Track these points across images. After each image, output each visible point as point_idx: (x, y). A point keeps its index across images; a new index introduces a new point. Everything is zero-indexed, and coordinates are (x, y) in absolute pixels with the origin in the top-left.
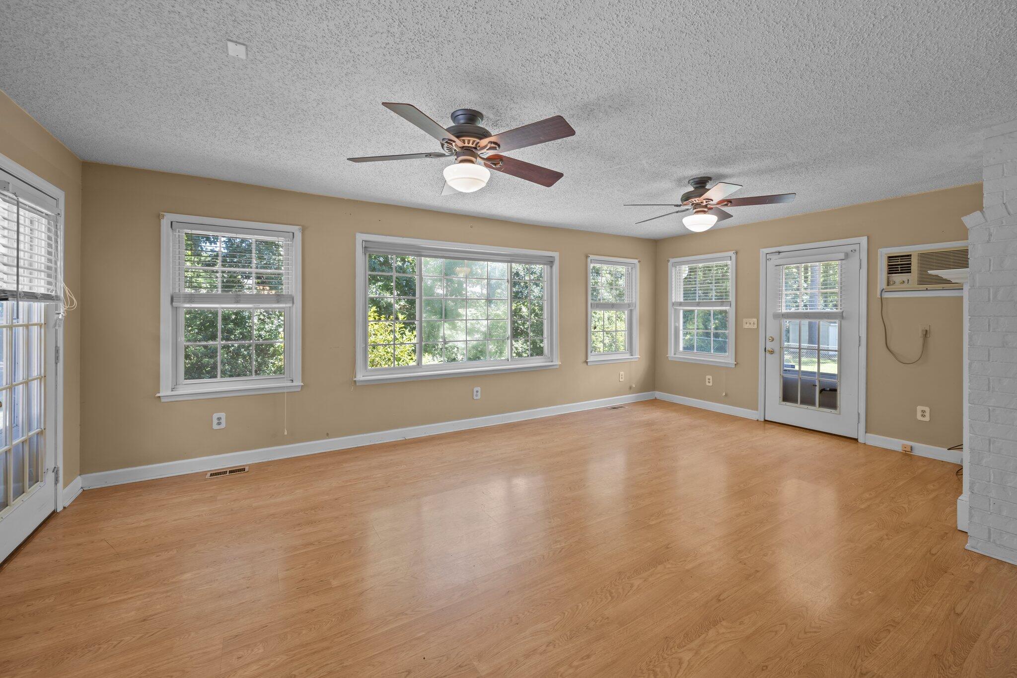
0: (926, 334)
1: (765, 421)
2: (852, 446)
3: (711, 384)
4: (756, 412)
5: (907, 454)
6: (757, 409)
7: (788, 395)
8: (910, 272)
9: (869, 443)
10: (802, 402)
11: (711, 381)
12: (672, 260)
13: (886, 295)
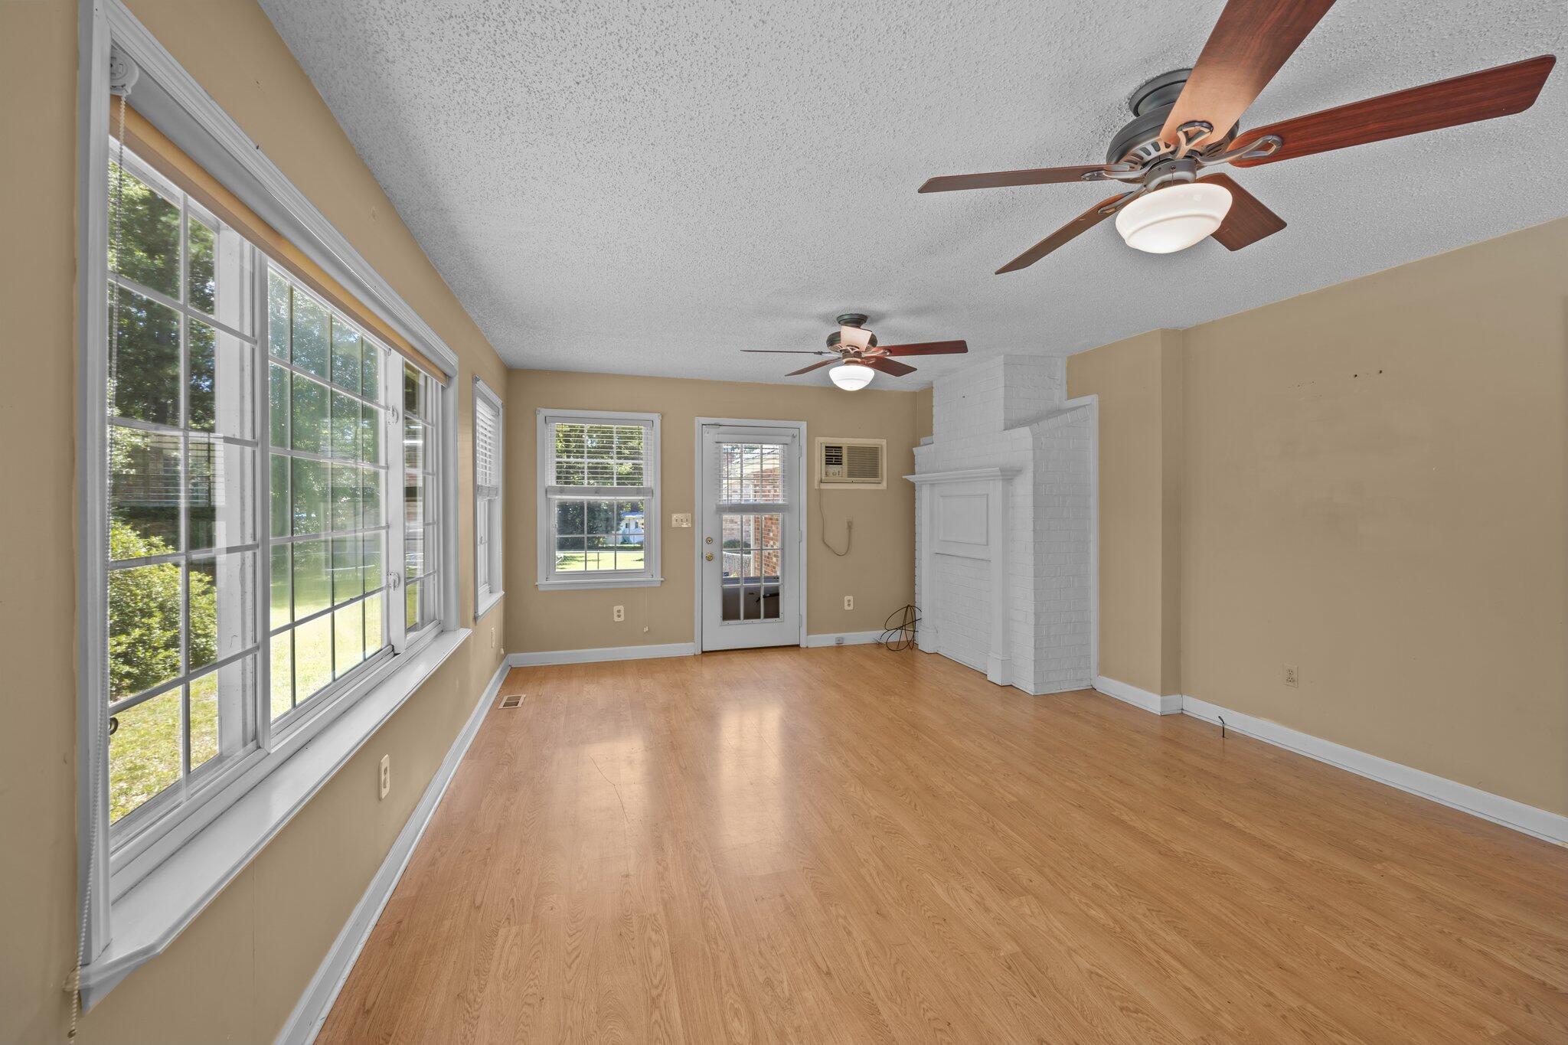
0: (850, 526)
1: (703, 652)
2: (793, 654)
3: (622, 619)
4: (692, 643)
5: (840, 647)
6: (692, 640)
7: (729, 613)
8: (841, 464)
9: (812, 645)
10: (746, 617)
11: (622, 613)
12: (543, 412)
13: (824, 486)
